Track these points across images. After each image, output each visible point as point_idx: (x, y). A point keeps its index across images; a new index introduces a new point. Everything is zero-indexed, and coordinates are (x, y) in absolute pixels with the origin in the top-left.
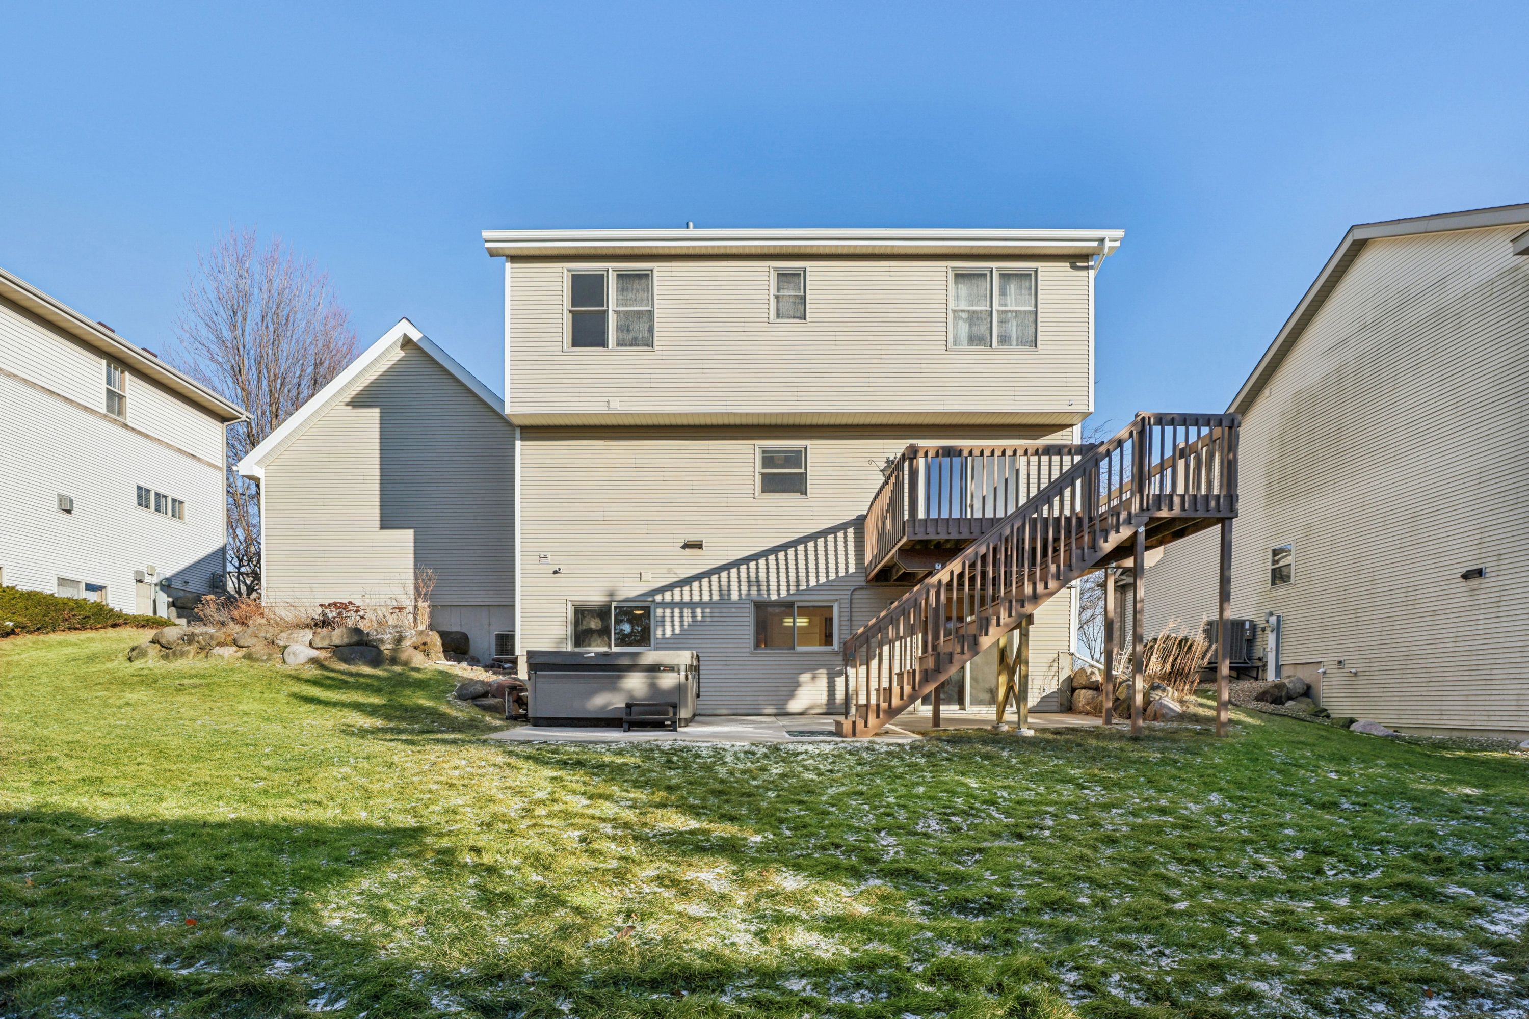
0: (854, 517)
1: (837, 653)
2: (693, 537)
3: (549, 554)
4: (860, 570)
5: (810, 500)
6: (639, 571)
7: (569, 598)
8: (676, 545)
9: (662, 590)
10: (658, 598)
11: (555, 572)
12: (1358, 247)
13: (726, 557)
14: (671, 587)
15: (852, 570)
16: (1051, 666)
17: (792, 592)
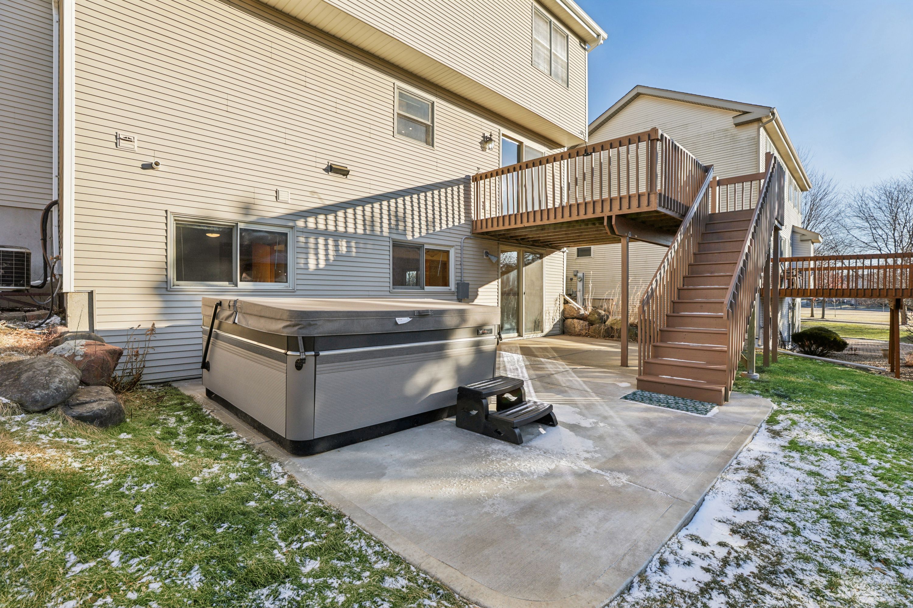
0: (464, 176)
1: (453, 293)
2: (338, 162)
3: (137, 137)
4: (467, 222)
5: (436, 152)
6: (275, 188)
7: (171, 209)
8: (318, 165)
9: (305, 214)
10: (300, 223)
11: (147, 167)
12: (638, 95)
13: (368, 191)
14: (314, 212)
15: (463, 221)
16: (556, 304)
17: (423, 234)
